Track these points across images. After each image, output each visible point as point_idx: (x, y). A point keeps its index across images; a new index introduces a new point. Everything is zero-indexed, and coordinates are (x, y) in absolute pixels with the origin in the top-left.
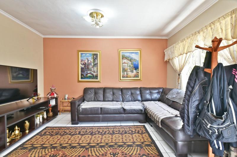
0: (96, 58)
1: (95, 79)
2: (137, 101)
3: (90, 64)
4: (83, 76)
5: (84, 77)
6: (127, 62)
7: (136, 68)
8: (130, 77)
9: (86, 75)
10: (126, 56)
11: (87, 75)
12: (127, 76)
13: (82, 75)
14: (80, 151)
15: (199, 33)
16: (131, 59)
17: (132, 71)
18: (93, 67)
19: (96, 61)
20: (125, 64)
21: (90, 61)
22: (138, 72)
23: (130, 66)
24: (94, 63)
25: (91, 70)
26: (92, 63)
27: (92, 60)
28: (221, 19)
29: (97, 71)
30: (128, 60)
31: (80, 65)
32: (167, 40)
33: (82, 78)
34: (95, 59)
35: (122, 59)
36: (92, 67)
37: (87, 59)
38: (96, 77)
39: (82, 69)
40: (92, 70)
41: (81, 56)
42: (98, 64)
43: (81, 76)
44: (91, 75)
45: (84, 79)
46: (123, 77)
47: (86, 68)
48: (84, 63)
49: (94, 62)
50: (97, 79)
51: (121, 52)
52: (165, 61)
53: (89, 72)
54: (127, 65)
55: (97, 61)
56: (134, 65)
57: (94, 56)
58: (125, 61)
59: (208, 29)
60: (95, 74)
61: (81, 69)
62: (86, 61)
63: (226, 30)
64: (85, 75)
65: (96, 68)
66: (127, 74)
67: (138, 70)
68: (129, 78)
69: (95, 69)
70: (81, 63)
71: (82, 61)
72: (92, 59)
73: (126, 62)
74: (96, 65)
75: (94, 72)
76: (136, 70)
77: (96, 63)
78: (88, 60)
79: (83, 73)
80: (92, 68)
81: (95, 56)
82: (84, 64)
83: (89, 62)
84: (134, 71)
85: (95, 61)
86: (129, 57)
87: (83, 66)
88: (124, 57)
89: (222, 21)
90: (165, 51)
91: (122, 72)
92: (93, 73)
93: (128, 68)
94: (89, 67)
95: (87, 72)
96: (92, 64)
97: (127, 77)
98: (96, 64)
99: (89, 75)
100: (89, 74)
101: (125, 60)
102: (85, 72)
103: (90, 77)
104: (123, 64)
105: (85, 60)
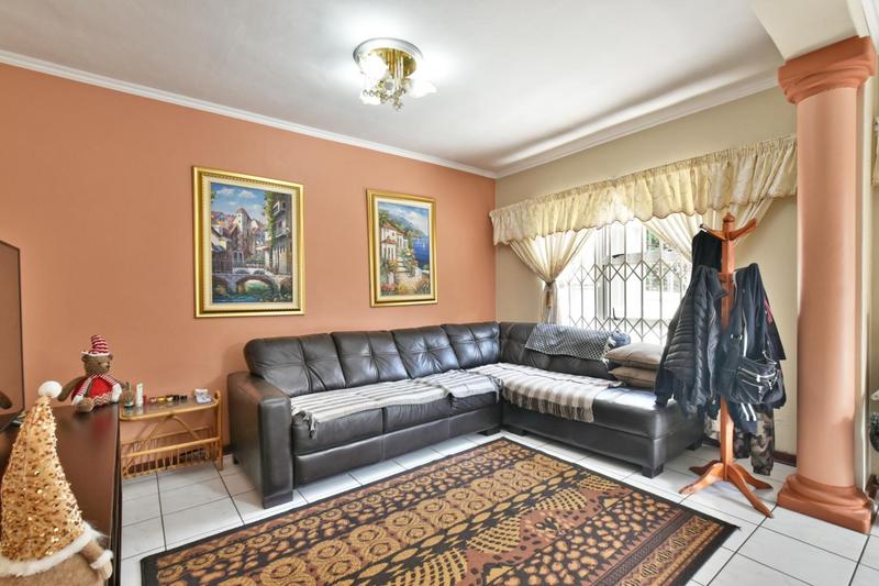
0: (282, 212)
1: (279, 301)
2: (452, 371)
3: (258, 235)
4: (222, 290)
5: (231, 293)
6: (394, 238)
7: (422, 260)
8: (406, 292)
9: (238, 283)
10: (391, 216)
11: (241, 282)
12: (396, 289)
13: (216, 282)
14: (455, 566)
15: (615, 186)
16: (407, 230)
17: (411, 272)
18: (270, 250)
19: (284, 224)
20: (388, 246)
21: (258, 223)
22: (429, 276)
23: (404, 253)
24: (273, 234)
25: (262, 263)
26: (267, 234)
27: (266, 221)
28: (670, 168)
29: (289, 269)
30: (398, 230)
31: (209, 239)
32: (493, 181)
33: (217, 298)
34: (279, 215)
35: (381, 226)
36: (267, 249)
37: (244, 212)
38: (285, 292)
39: (218, 254)
40: (267, 262)
41: (213, 197)
42: (291, 237)
43: (214, 286)
44: (263, 284)
45: (230, 301)
46: (385, 291)
47: (240, 250)
48: (227, 227)
49: (274, 228)
50: (291, 300)
51: (377, 200)
52: (496, 243)
53: (252, 271)
54: (395, 247)
55: (289, 225)
56: (416, 249)
57: (274, 203)
58: (390, 233)
59: (639, 182)
60: (278, 280)
61: (214, 254)
62: (239, 221)
63: (683, 194)
64: (233, 285)
65: (283, 256)
66: (396, 282)
67: (428, 269)
68: (402, 294)
69: (280, 258)
70: (212, 228)
71: (215, 217)
72: (267, 216)
73: (392, 238)
74: (285, 242)
75: (276, 272)
76: (421, 267)
77: (284, 232)
78: (248, 220)
79: (222, 276)
80: (267, 256)
81: (278, 203)
82: (230, 234)
83: (254, 225)
84: (418, 271)
85: (280, 225)
86: (402, 221)
87: (223, 244)
88: (386, 221)
89: (672, 174)
90: (491, 215)
91: (382, 273)
92: (269, 274)
93: (400, 259)
94: (253, 249)
95: (242, 272)
96: (268, 238)
97: (396, 292)
98: (284, 236)
99: (250, 283)
100: (253, 278)
101: (391, 231)
102: (235, 270)
103: (257, 295)
104: (383, 246)
105: (234, 217)
